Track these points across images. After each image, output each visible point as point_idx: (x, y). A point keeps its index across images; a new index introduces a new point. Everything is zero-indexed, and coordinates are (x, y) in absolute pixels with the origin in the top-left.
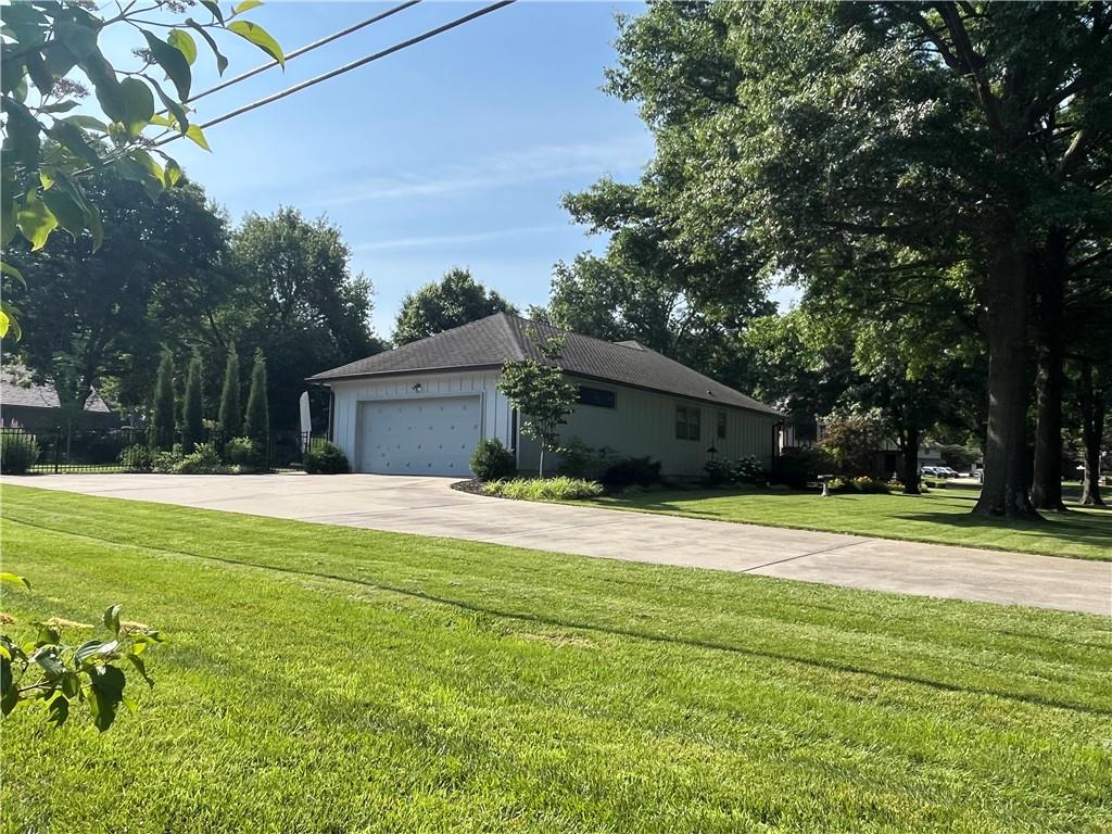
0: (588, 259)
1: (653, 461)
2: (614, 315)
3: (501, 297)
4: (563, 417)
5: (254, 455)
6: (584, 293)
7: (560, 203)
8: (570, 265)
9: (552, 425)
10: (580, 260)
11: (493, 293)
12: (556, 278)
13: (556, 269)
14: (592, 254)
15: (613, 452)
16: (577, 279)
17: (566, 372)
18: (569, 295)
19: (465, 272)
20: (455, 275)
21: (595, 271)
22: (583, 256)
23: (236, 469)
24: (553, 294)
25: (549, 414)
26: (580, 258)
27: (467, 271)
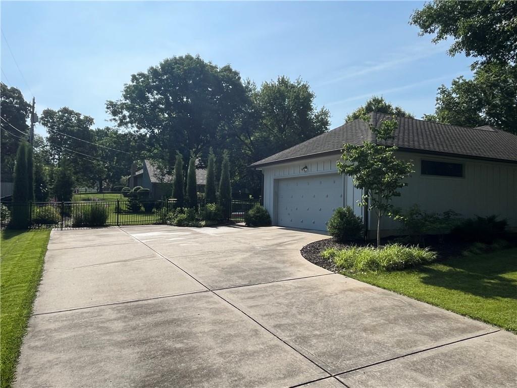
0: (461, 81)
1: (498, 219)
2: (480, 114)
3: (403, 110)
4: (398, 190)
5: (215, 214)
6: (458, 103)
7: (411, 21)
8: (449, 87)
9: (387, 197)
10: (455, 83)
11: (397, 109)
12: (439, 96)
13: (439, 91)
14: (463, 78)
15: (456, 215)
16: (454, 95)
17: (401, 150)
18: (448, 105)
19: (380, 99)
20: (374, 101)
21: (466, 88)
22: (458, 80)
23: (203, 223)
24: (438, 106)
25: (383, 188)
26: (455, 81)
27: (382, 98)
